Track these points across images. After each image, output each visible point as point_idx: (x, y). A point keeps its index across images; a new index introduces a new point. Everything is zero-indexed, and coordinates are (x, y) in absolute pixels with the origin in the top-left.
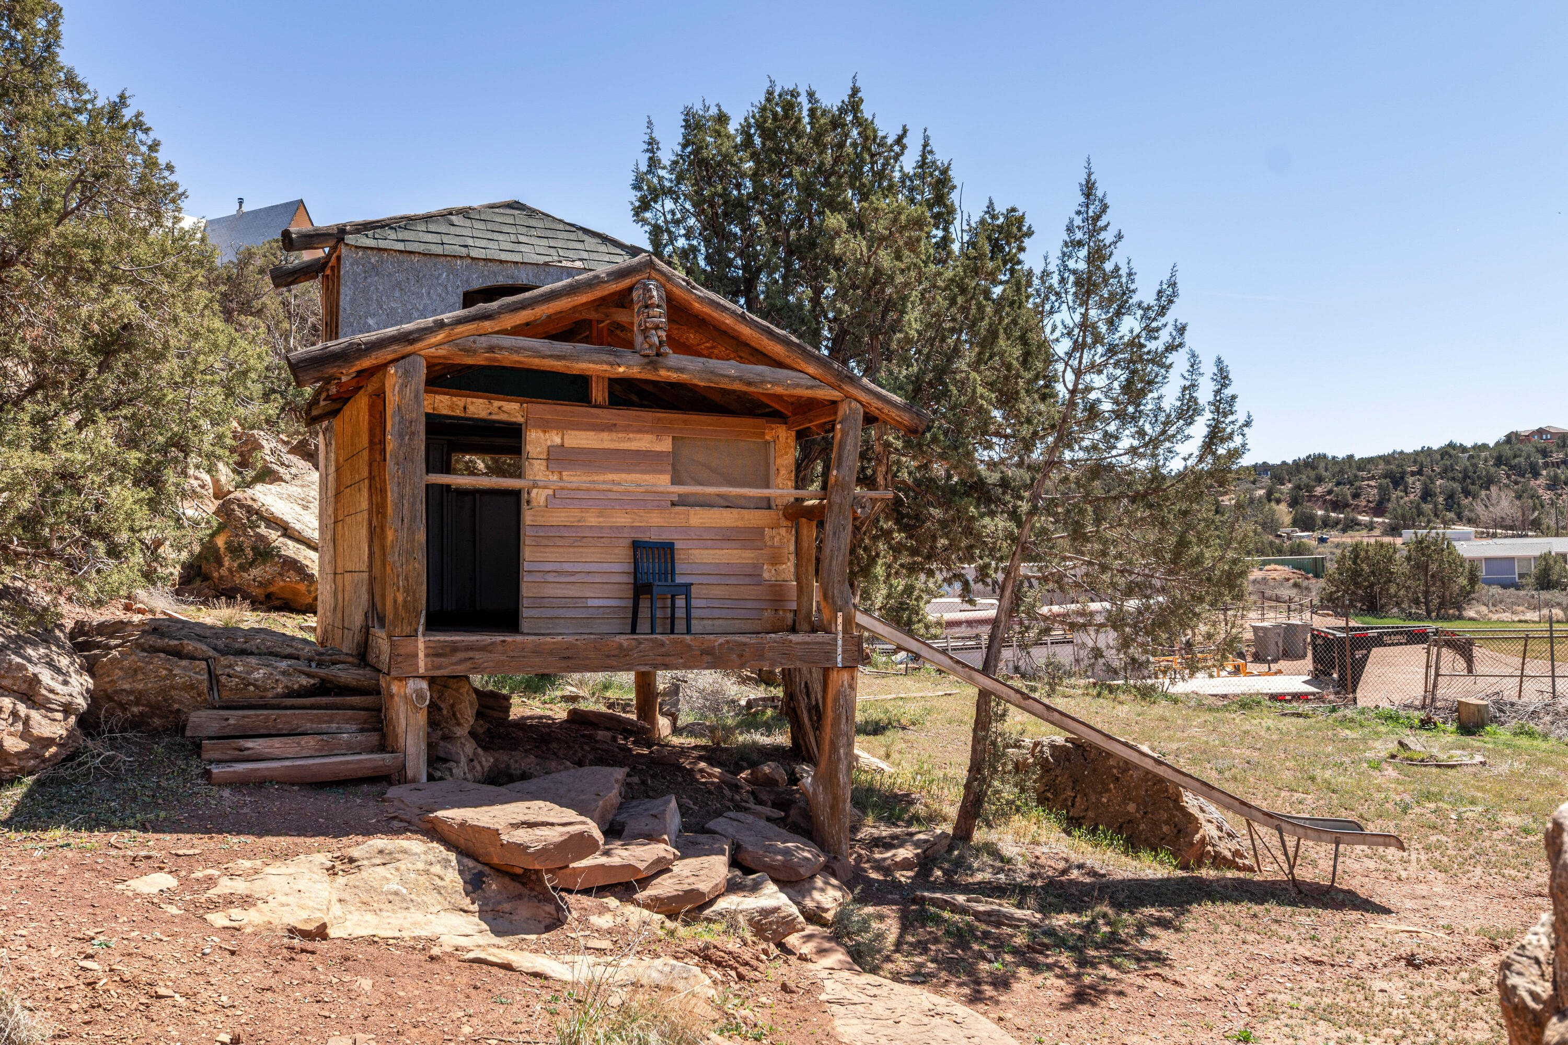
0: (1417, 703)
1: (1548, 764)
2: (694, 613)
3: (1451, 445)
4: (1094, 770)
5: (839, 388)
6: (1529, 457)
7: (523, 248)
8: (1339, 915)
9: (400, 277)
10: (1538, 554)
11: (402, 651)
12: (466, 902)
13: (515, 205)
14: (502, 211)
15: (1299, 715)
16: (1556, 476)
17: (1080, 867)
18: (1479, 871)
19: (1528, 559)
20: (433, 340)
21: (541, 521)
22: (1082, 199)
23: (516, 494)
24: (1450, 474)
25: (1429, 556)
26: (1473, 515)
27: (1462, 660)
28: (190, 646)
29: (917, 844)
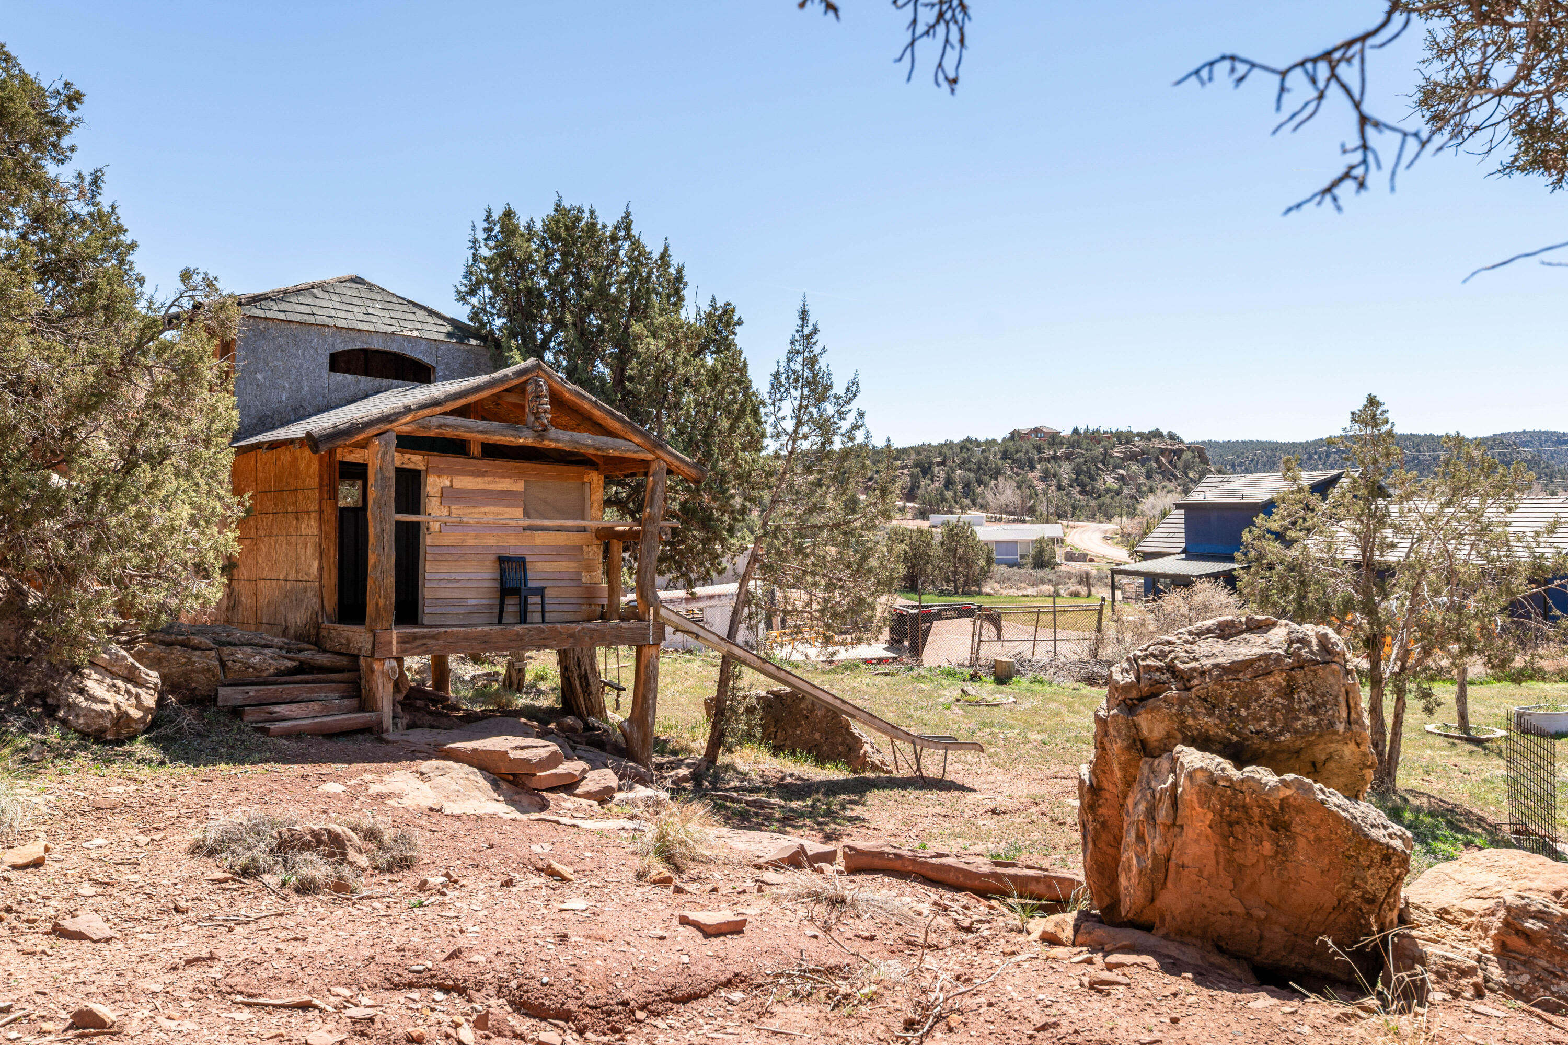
0: (967, 662)
1: (1053, 701)
2: (547, 608)
3: (968, 440)
4: (790, 712)
5: (653, 452)
6: (1027, 452)
7: (371, 318)
8: (949, 794)
9: (282, 340)
10: (1034, 538)
11: (382, 640)
12: (495, 795)
13: (357, 280)
14: (348, 284)
15: (887, 674)
16: (1047, 469)
17: (791, 775)
18: (1021, 766)
19: (1027, 542)
20: (404, 420)
21: (437, 542)
22: (800, 322)
23: (417, 525)
24: (967, 466)
25: (958, 542)
26: (984, 502)
27: (992, 628)
28: (196, 640)
29: (688, 766)
